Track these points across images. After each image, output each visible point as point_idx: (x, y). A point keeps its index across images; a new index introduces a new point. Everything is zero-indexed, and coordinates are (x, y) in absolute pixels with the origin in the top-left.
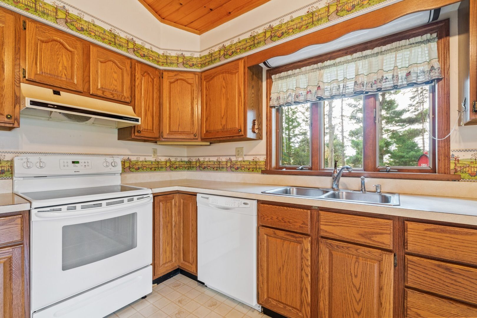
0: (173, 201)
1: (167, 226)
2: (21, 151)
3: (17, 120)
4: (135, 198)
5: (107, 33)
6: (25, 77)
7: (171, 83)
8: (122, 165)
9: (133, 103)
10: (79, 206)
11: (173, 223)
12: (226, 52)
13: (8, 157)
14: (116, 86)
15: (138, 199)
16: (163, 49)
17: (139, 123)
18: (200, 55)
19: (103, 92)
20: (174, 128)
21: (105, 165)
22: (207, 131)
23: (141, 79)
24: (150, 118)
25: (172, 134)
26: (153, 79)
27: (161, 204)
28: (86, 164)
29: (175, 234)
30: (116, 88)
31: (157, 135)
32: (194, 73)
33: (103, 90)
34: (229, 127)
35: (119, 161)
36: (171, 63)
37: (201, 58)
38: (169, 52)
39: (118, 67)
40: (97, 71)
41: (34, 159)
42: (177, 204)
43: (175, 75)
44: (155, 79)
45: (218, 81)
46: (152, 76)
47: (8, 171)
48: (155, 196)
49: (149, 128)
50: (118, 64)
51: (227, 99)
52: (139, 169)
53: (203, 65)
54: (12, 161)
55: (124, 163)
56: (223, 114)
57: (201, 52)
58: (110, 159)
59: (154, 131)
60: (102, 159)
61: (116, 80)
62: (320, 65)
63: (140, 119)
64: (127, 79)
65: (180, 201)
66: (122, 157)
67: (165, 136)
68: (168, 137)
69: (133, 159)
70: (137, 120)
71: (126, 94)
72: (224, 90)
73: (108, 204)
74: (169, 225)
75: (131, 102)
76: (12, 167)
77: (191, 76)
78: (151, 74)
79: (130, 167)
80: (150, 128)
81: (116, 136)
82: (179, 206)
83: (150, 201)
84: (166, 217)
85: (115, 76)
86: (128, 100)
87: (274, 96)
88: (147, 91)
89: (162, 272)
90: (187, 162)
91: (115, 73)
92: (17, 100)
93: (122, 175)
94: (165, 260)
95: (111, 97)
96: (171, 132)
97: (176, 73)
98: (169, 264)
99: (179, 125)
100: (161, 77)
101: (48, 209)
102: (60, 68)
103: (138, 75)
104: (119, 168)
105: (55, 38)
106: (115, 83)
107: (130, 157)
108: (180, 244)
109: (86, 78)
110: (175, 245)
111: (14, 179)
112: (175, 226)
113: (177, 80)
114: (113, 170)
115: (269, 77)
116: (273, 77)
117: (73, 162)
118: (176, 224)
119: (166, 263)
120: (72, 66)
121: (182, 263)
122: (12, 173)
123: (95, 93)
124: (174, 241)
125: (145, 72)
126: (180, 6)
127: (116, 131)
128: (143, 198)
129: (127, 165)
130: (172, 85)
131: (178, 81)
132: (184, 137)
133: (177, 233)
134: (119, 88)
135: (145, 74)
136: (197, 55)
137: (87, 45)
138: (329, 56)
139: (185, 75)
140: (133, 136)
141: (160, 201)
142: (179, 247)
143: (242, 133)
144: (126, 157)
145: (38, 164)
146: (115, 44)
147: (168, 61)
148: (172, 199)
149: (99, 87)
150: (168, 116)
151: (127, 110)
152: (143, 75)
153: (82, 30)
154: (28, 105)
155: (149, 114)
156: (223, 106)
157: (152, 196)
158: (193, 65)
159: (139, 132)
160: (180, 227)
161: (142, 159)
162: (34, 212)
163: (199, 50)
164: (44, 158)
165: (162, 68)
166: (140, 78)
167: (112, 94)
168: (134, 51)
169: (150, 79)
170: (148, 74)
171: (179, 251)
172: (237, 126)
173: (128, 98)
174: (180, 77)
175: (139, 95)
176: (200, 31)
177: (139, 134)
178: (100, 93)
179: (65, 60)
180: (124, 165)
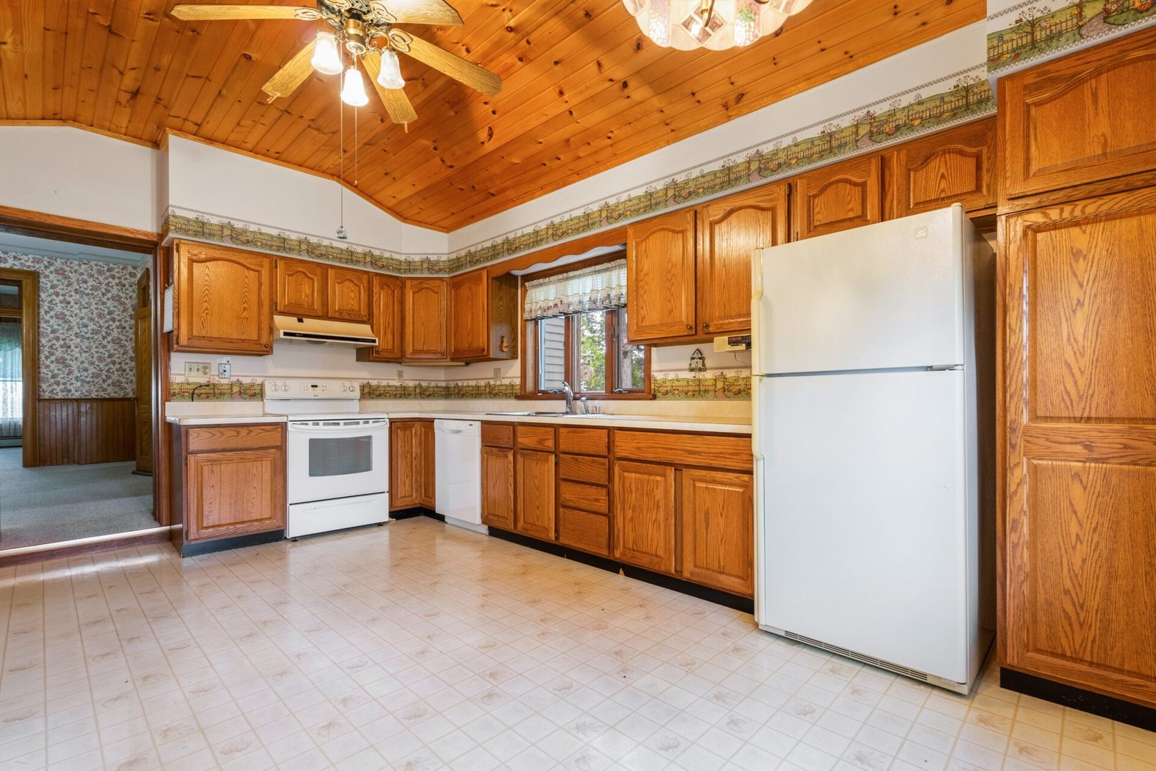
0: (414, 429)
1: (406, 457)
2: (268, 375)
3: (271, 348)
4: (371, 421)
5: (344, 252)
6: (276, 310)
7: (414, 293)
8: (361, 390)
9: (371, 320)
10: (321, 423)
11: (414, 455)
12: (472, 258)
13: (259, 381)
14: (353, 306)
15: (374, 422)
16: (405, 254)
17: (377, 344)
18: (448, 258)
19: (341, 313)
20: (419, 347)
21: (342, 389)
22: (455, 350)
23: (380, 293)
24: (390, 336)
25: (416, 353)
26: (394, 291)
27: (399, 431)
28: (324, 388)
29: (416, 467)
30: (353, 308)
31: (399, 356)
32: (441, 279)
33: (341, 312)
34: (475, 345)
35: (357, 385)
36: (414, 270)
37: (449, 261)
38: (412, 256)
39: (355, 284)
40: (335, 294)
41: (280, 382)
42: (418, 433)
43: (419, 284)
44: (396, 291)
45: (465, 291)
46: (392, 288)
47: (259, 394)
48: (392, 422)
49: (389, 348)
50: (355, 281)
51: (473, 313)
52: (380, 395)
53: (451, 270)
54: (262, 385)
55: (363, 388)
56: (469, 331)
57: (449, 254)
58: (347, 384)
59: (396, 351)
60: (340, 382)
61: (353, 299)
62: (565, 275)
63: (377, 339)
64: (364, 295)
65: (421, 430)
66: (361, 381)
67: (408, 356)
68: (412, 357)
69: (374, 383)
70: (374, 341)
71: (364, 312)
72: (470, 303)
73: (345, 424)
74: (409, 455)
75: (369, 320)
76: (261, 390)
77: (437, 283)
78: (391, 286)
79: (370, 393)
80: (390, 346)
81: (354, 357)
82: (420, 436)
83: (385, 426)
84: (405, 446)
85: (352, 295)
86: (365, 319)
87: (527, 307)
88: (386, 306)
89: (401, 504)
90: (445, 388)
91: (352, 291)
92: (272, 330)
93: (361, 402)
94: (404, 493)
95: (348, 317)
96: (415, 352)
97: (421, 281)
98: (408, 499)
99: (424, 342)
100: (403, 287)
101: (299, 422)
102: (303, 297)
103: (376, 289)
104: (357, 394)
105: (299, 269)
106: (352, 302)
107: (370, 381)
108: (421, 478)
109: (325, 303)
110: (416, 479)
111: (265, 401)
112: (415, 458)
113: (422, 289)
114: (352, 395)
115: (523, 285)
116: (527, 284)
117: (313, 386)
118: (416, 454)
119: (405, 497)
120: (313, 292)
121: (423, 500)
122: (262, 396)
123: (333, 316)
124: (414, 474)
125: (384, 284)
126: (419, 210)
127: (355, 351)
128: (378, 422)
129: (366, 390)
130: (416, 295)
131: (424, 290)
132: (430, 357)
133: (418, 466)
134: (356, 308)
135: (385, 287)
136: (444, 258)
137: (325, 268)
138: (571, 267)
139: (430, 282)
140: (371, 358)
141: (398, 428)
142: (421, 482)
143: (486, 353)
144: (365, 382)
145: (283, 388)
146: (352, 262)
147: (411, 267)
148: (412, 428)
149: (337, 309)
150: (411, 332)
151: (363, 330)
152: (382, 288)
153: (322, 255)
154: (282, 336)
155: (389, 332)
156: (469, 321)
157: (387, 420)
158: (440, 270)
159: (377, 352)
160: (421, 459)
161: (384, 383)
162: (290, 424)
163: (447, 252)
164: (288, 382)
165: (404, 276)
166: (378, 293)
167: (349, 315)
168: (372, 264)
169: (390, 291)
170: (388, 286)
171: (421, 486)
172: (481, 345)
173: (365, 316)
174: (426, 286)
175: (378, 310)
176: (448, 229)
177: (377, 356)
178: (337, 315)
179: (306, 289)
180: (363, 390)
